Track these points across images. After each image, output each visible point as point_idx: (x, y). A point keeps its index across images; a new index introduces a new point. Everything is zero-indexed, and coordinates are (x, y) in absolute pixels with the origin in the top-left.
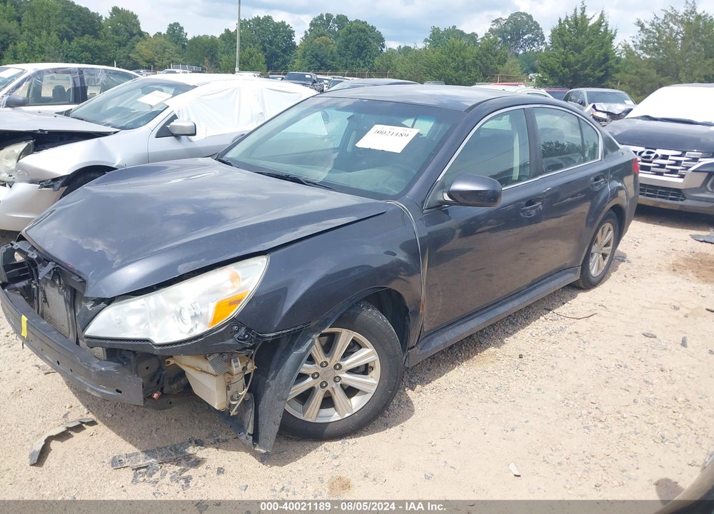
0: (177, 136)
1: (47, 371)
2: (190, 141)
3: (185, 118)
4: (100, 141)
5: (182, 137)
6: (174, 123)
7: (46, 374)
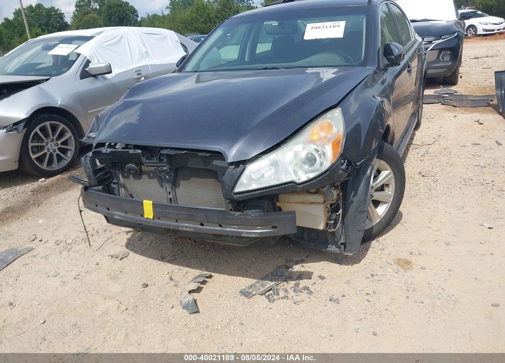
0: (95, 76)
1: (121, 258)
2: (106, 79)
3: (96, 62)
4: (40, 88)
5: (99, 76)
6: (91, 66)
7: (121, 259)
